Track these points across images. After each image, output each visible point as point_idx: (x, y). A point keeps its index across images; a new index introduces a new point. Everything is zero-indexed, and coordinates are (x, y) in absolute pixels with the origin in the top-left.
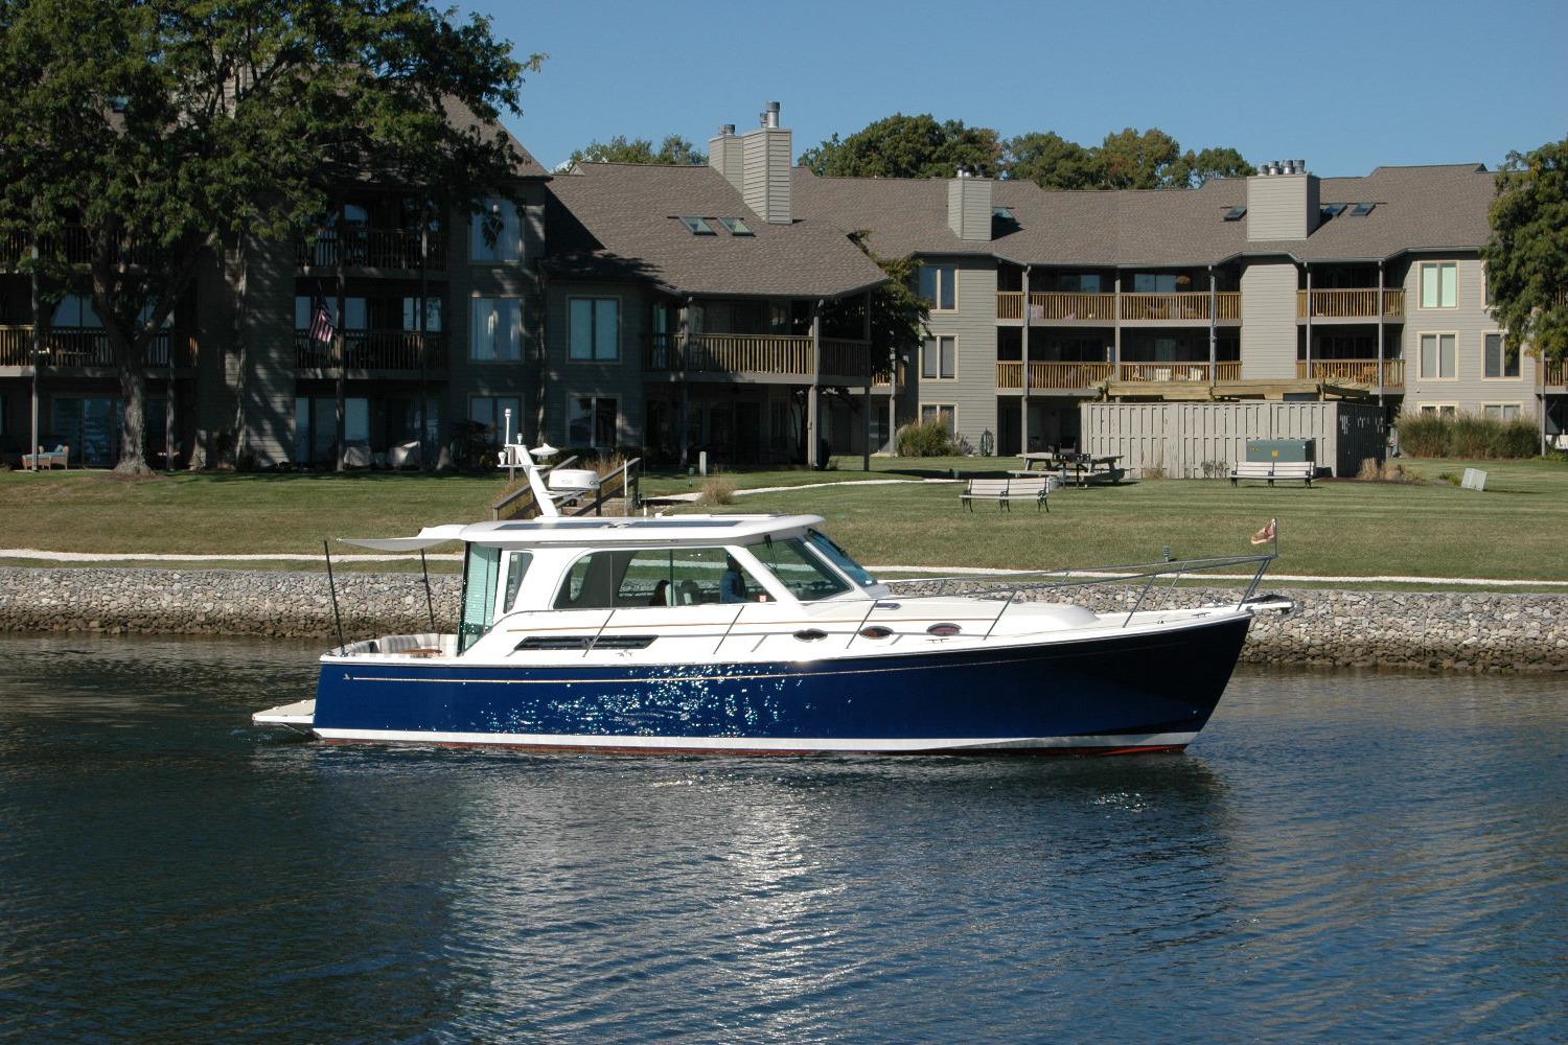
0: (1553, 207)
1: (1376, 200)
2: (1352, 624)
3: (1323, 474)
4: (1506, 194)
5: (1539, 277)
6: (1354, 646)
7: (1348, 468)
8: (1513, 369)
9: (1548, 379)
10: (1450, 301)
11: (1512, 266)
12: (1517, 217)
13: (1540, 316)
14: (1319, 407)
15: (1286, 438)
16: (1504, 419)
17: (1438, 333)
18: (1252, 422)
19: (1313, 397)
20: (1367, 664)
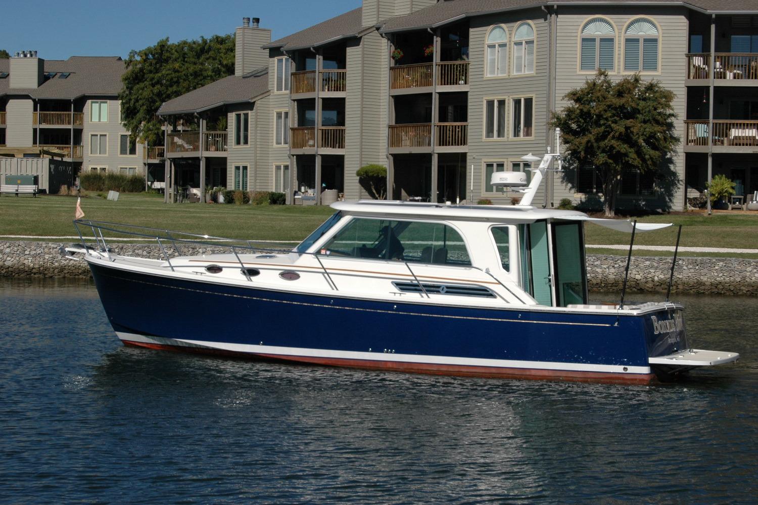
0: (151, 75)
1: (70, 71)
2: (53, 258)
3: (42, 192)
4: (130, 68)
5: (145, 107)
6: (54, 268)
7: (54, 190)
8: (133, 151)
9: (149, 156)
10: (104, 119)
11: (132, 102)
12: (135, 79)
13: (145, 125)
14: (40, 160)
15: (25, 174)
16: (129, 174)
17: (99, 134)
18: (8, 167)
19: (37, 156)
20: (61, 276)
